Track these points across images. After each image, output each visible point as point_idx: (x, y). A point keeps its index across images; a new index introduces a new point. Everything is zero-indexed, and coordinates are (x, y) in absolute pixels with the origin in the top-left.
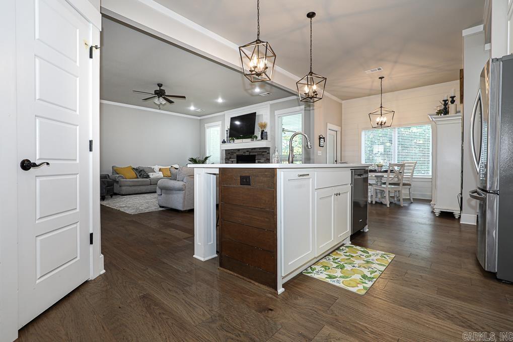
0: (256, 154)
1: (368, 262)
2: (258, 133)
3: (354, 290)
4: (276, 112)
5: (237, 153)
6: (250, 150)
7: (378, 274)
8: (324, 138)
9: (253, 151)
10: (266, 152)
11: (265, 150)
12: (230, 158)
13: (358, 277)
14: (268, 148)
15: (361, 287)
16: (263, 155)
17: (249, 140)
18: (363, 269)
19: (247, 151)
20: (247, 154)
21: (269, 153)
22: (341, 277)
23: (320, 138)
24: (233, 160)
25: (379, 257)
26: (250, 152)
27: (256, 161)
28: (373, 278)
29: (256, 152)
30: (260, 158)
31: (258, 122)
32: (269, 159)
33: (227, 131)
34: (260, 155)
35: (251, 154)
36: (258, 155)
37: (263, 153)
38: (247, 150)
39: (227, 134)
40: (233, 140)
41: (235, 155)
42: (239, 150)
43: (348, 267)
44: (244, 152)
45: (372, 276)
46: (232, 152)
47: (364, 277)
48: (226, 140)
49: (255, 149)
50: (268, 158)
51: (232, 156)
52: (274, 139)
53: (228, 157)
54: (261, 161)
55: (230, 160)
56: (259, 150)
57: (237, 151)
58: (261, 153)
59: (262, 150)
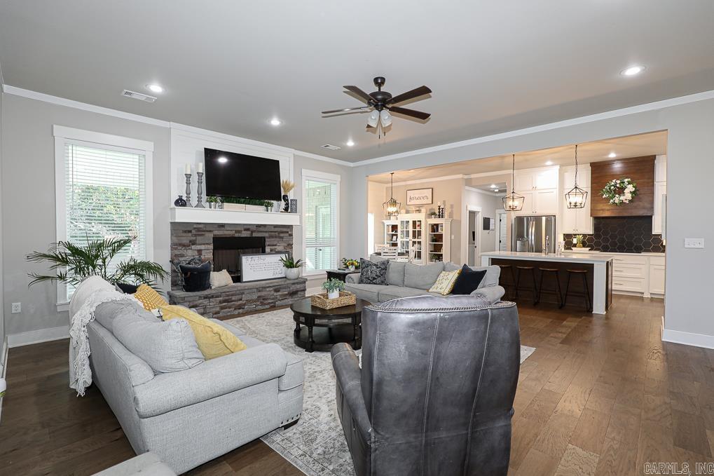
0: (266, 235)
4: (304, 171)
5: (216, 233)
6: (254, 228)
9: (261, 229)
10: (286, 233)
11: (285, 230)
12: (193, 243)
14: (290, 227)
16: (282, 238)
19: (246, 230)
20: (245, 234)
21: (291, 235)
24: (202, 247)
26: (252, 232)
27: (268, 249)
29: (266, 232)
30: (273, 244)
34: (276, 237)
35: (255, 235)
36: (271, 237)
37: (282, 235)
38: (247, 228)
41: (211, 235)
42: (222, 226)
44: (239, 232)
46: (198, 230)
49: (265, 226)
50: (290, 242)
51: (199, 239)
53: (186, 240)
54: (279, 248)
55: (193, 247)
56: (273, 229)
57: (216, 226)
58: (277, 234)
59: (279, 229)
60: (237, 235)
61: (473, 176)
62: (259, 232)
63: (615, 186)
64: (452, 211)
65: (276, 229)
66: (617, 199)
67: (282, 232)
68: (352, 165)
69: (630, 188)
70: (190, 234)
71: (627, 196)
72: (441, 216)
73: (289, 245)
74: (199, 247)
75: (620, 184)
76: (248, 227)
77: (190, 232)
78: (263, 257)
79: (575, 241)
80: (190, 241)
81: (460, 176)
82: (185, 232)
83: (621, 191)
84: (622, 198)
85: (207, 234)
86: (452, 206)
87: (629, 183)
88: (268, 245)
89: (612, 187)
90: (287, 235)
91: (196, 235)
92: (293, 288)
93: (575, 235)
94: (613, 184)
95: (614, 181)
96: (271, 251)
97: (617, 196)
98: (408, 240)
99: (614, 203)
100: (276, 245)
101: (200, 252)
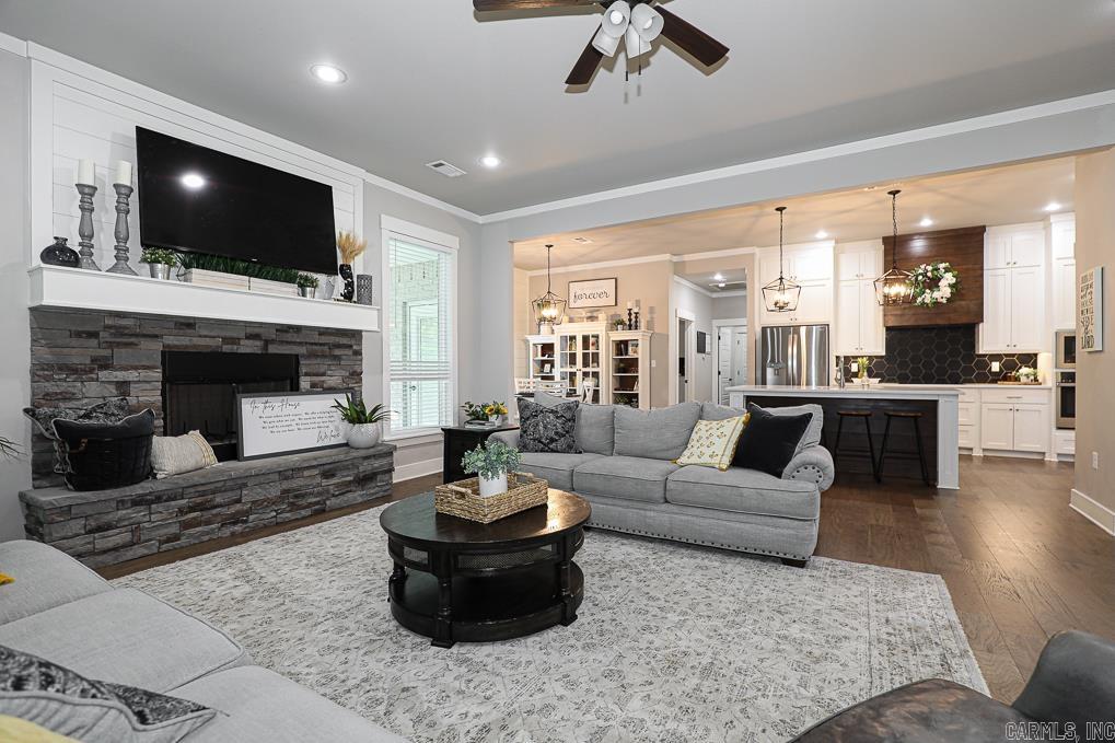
0: (302, 350)
5: (171, 340)
6: (273, 335)
9: (289, 337)
10: (351, 346)
11: (344, 341)
12: (105, 364)
14: (356, 335)
16: (338, 358)
19: (249, 337)
20: (249, 347)
21: (358, 353)
24: (132, 375)
26: (267, 343)
27: (305, 383)
29: (300, 343)
30: (318, 370)
32: (360, 375)
34: (324, 356)
35: (272, 349)
37: (337, 352)
38: (254, 331)
41: (157, 346)
42: (187, 324)
44: (234, 341)
46: (119, 331)
49: (298, 329)
51: (122, 355)
54: (331, 381)
55: (103, 375)
56: (317, 339)
57: (172, 325)
58: (326, 348)
59: (332, 339)
60: (227, 348)
61: (687, 258)
62: (282, 342)
63: (924, 275)
64: (652, 318)
65: (324, 339)
66: (928, 297)
67: (339, 346)
68: (481, 220)
69: (949, 278)
70: (94, 342)
71: (944, 292)
72: (633, 325)
73: (353, 374)
74: (120, 376)
75: (932, 271)
76: (257, 331)
77: (93, 335)
78: (293, 399)
79: (854, 368)
80: (94, 360)
81: (667, 257)
82: (79, 334)
83: (933, 283)
84: (936, 294)
85: (145, 344)
86: (652, 310)
87: (947, 270)
88: (307, 374)
89: (920, 278)
90: (350, 353)
91: (111, 345)
92: (366, 467)
93: (857, 357)
94: (921, 271)
95: (923, 267)
96: (313, 385)
97: (928, 291)
98: (573, 370)
99: (923, 303)
100: (323, 374)
101: (123, 387)
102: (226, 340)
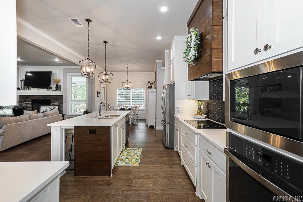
0: (51, 99)
1: (135, 153)
2: (53, 85)
3: (135, 165)
4: (67, 73)
5: (32, 98)
6: (46, 97)
7: (140, 157)
8: (99, 92)
9: (48, 97)
10: (60, 98)
12: (25, 101)
13: (134, 160)
14: (62, 96)
15: (137, 163)
16: (57, 100)
17: (45, 90)
18: (134, 157)
20: (43, 99)
21: (62, 99)
22: (129, 162)
23: (98, 92)
24: (28, 103)
25: (137, 150)
27: (51, 104)
28: (139, 159)
30: (54, 102)
31: (53, 78)
32: (62, 103)
33: (22, 81)
34: (55, 100)
35: (46, 99)
36: (52, 100)
37: (57, 99)
38: (43, 96)
39: (22, 83)
40: (29, 88)
41: (30, 99)
42: (34, 96)
43: (130, 157)
44: (40, 98)
45: (138, 158)
46: (27, 97)
47: (136, 159)
48: (20, 87)
49: (50, 96)
51: (27, 100)
52: (66, 90)
53: (23, 100)
54: (56, 104)
55: (25, 102)
56: (53, 97)
57: (32, 96)
59: (56, 97)
60: (39, 99)
65: (55, 97)
67: (57, 98)
70: (24, 99)
73: (60, 103)
74: (27, 103)
77: (24, 98)
82: (22, 98)
90: (60, 99)
91: (26, 99)
96: (53, 104)
100: (55, 103)
101: (27, 104)
102: (39, 98)
